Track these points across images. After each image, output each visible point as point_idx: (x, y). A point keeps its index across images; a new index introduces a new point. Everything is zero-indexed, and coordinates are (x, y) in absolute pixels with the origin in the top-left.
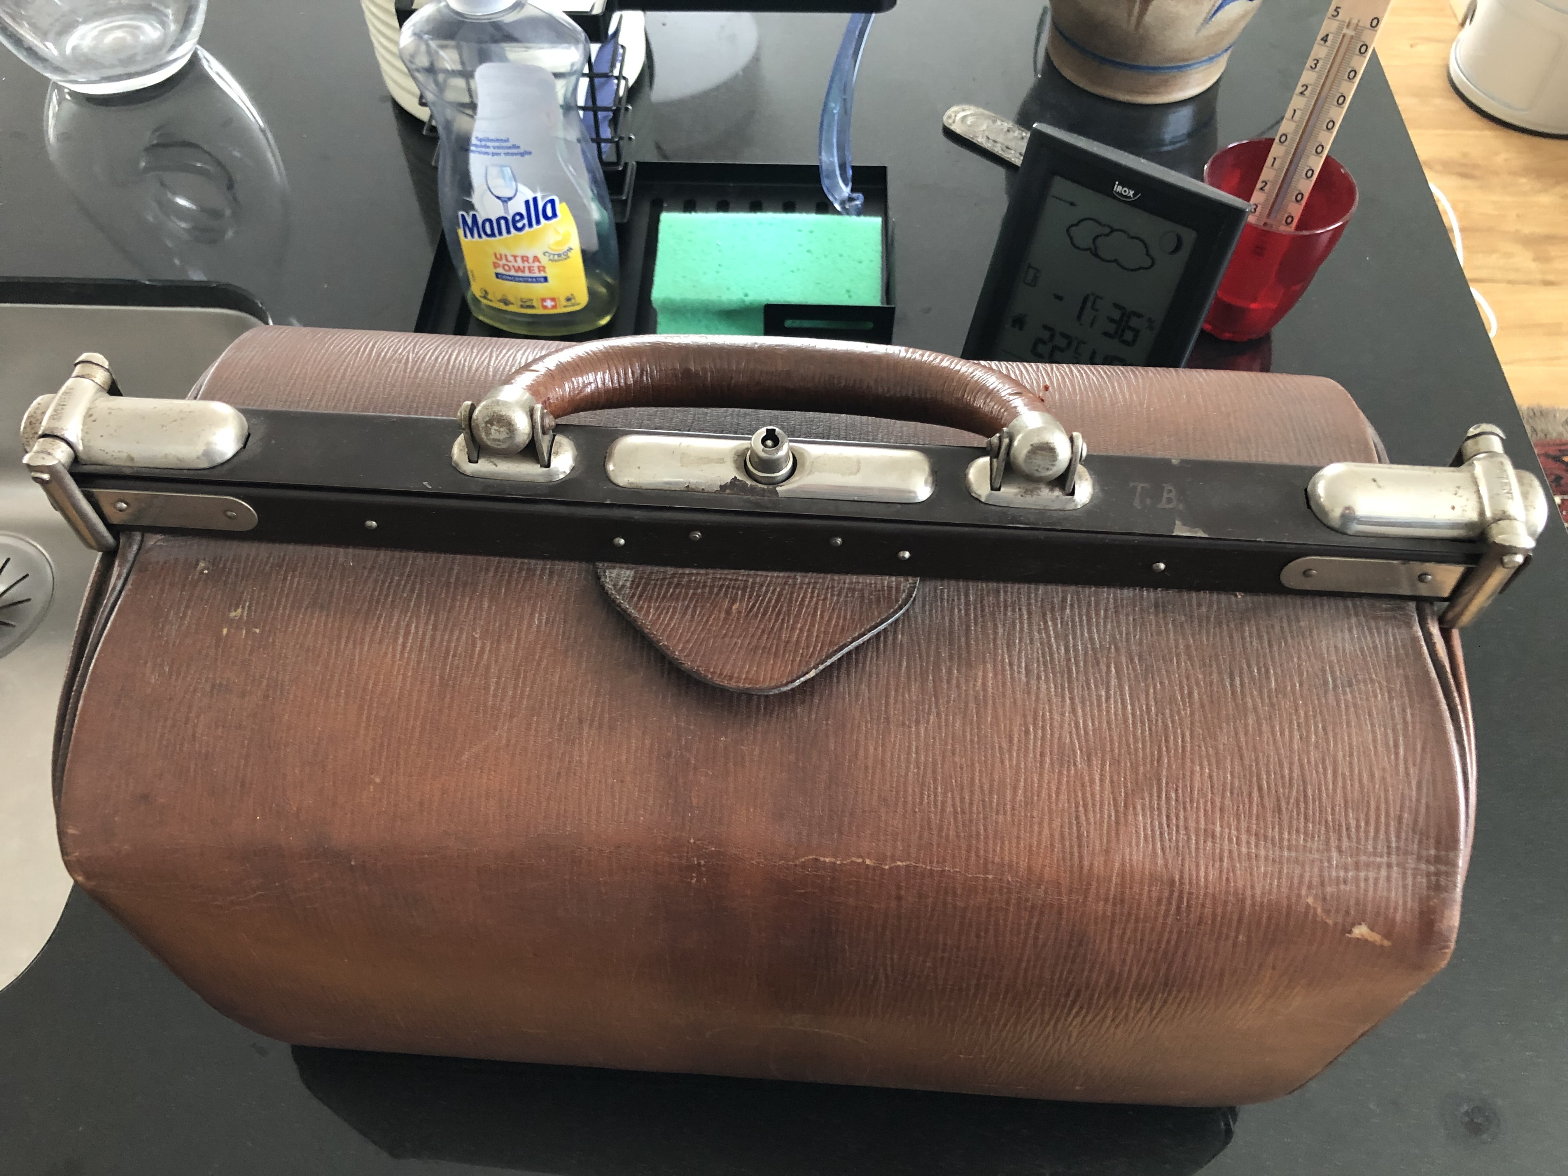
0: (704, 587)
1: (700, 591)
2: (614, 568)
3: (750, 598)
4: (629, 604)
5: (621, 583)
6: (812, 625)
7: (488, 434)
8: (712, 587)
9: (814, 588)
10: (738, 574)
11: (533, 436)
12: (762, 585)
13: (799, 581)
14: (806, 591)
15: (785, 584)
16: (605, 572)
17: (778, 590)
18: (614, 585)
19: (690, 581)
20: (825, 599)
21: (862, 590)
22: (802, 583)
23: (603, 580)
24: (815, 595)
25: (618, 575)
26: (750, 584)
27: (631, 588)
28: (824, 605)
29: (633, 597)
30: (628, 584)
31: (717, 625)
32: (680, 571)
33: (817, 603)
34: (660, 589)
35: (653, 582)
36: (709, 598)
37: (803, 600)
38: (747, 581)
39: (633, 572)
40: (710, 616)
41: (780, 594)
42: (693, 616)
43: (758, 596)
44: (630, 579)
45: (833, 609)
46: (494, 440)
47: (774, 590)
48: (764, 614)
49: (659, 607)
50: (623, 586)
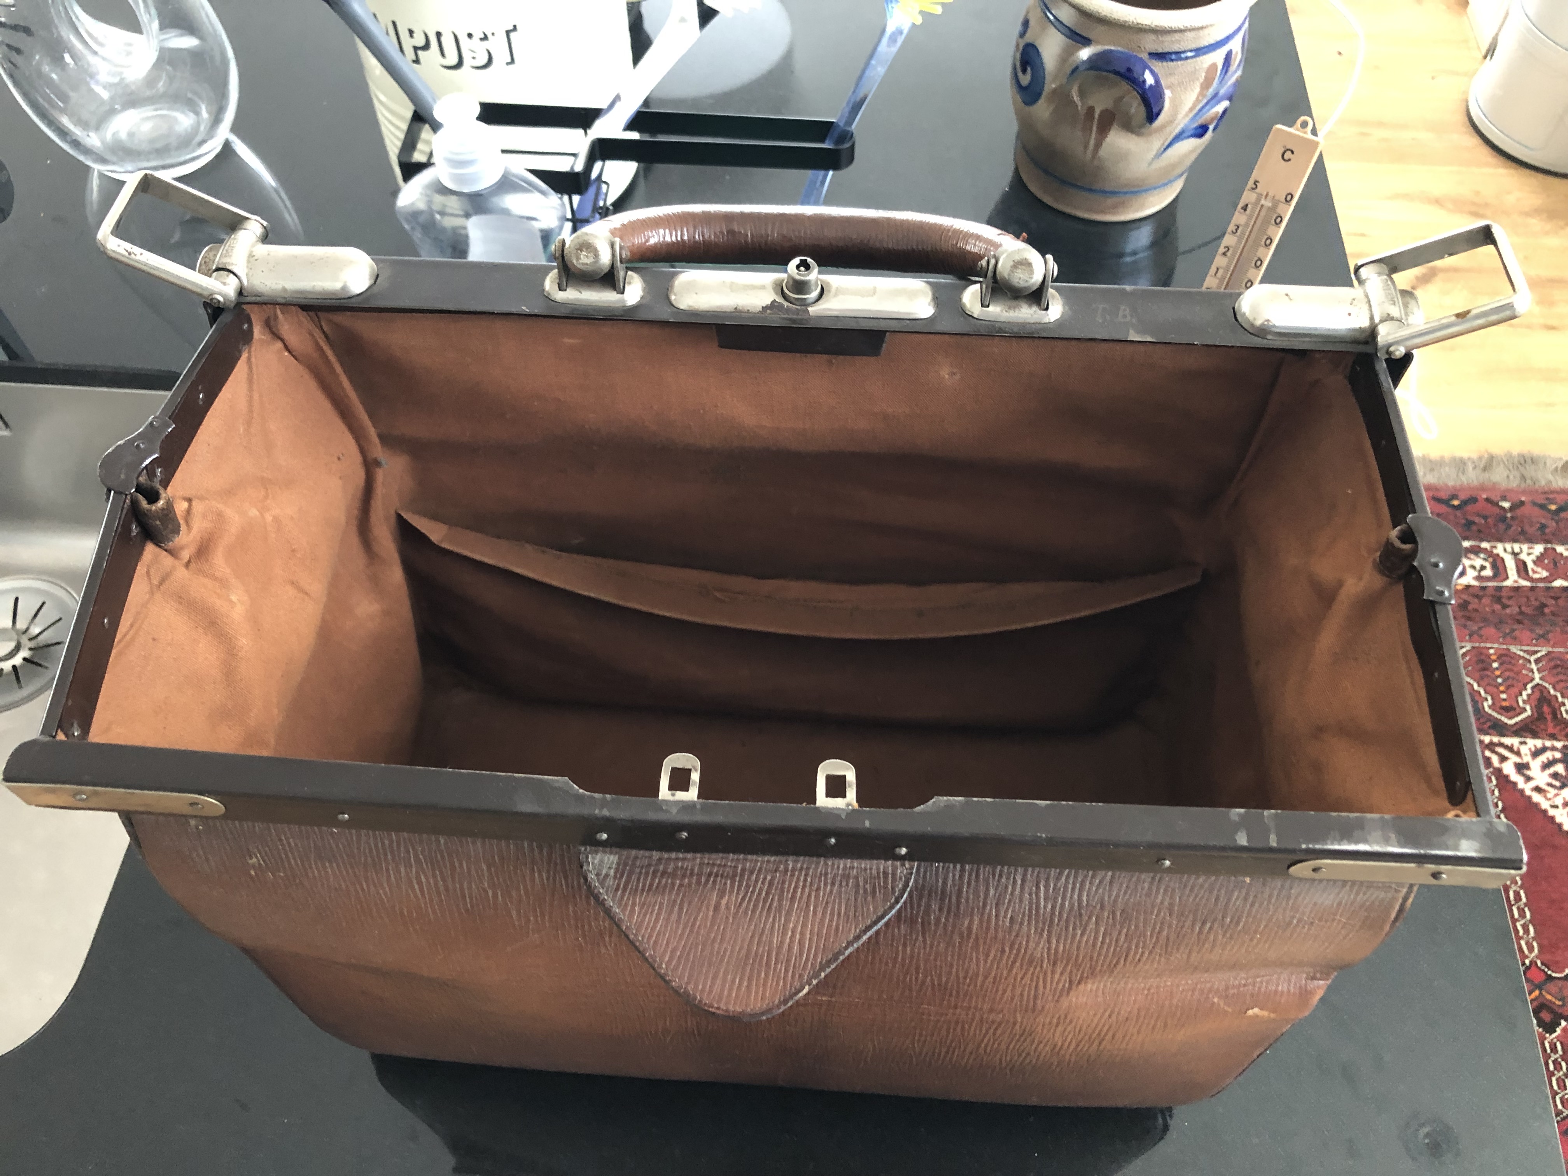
0: (692, 874)
1: (686, 880)
2: (596, 852)
3: (738, 890)
4: (613, 900)
5: (604, 872)
6: (804, 925)
7: (578, 259)
8: (699, 875)
9: (806, 875)
10: (727, 858)
11: (613, 264)
12: (752, 873)
13: (791, 866)
14: (798, 879)
15: (776, 871)
16: (587, 858)
17: (769, 878)
18: (598, 875)
19: (676, 868)
20: (818, 889)
21: (856, 878)
22: (793, 870)
23: (585, 867)
24: (808, 884)
25: (602, 861)
26: (739, 871)
27: (615, 877)
28: (817, 897)
29: (617, 889)
30: (612, 872)
31: (705, 926)
32: (666, 856)
33: (809, 895)
34: (645, 879)
35: (638, 870)
36: (696, 891)
37: (795, 891)
38: (736, 867)
39: (617, 857)
40: (698, 914)
41: (771, 883)
42: (680, 917)
43: (748, 886)
44: (614, 866)
45: (827, 903)
46: (583, 264)
47: (765, 879)
48: (753, 911)
49: (644, 904)
50: (607, 875)
